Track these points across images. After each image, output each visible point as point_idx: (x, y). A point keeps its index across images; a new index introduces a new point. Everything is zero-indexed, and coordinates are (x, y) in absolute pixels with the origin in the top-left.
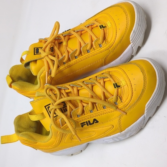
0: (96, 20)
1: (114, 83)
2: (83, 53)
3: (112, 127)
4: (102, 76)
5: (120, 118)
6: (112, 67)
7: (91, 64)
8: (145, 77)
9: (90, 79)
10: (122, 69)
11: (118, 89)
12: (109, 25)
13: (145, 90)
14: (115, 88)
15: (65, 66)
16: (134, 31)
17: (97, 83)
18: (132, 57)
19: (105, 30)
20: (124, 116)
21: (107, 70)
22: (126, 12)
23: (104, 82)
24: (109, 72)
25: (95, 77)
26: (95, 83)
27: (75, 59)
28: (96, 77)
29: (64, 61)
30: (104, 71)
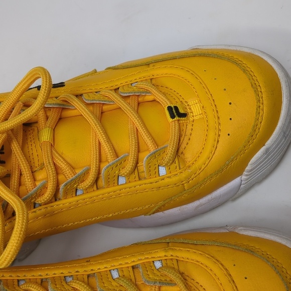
0: (151, 79)
2: (102, 182)
12: (195, 109)
15: (38, 212)
16: (267, 150)
19: (181, 124)
22: (259, 90)
24: (178, 261)
27: (74, 195)
29: (41, 200)
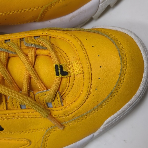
1: (57, 63)
3: (28, 144)
4: (35, 42)
5: (49, 132)
6: (56, 30)
7: (15, 12)
8: (125, 68)
9: (6, 40)
10: (79, 40)
11: (62, 78)
13: (115, 94)
14: (57, 74)
17: (19, 53)
18: (91, 20)
20: (58, 131)
21: (45, 33)
23: (36, 56)
24: (50, 37)
25: (19, 40)
26: (15, 53)
28: (21, 40)
30: (39, 33)
